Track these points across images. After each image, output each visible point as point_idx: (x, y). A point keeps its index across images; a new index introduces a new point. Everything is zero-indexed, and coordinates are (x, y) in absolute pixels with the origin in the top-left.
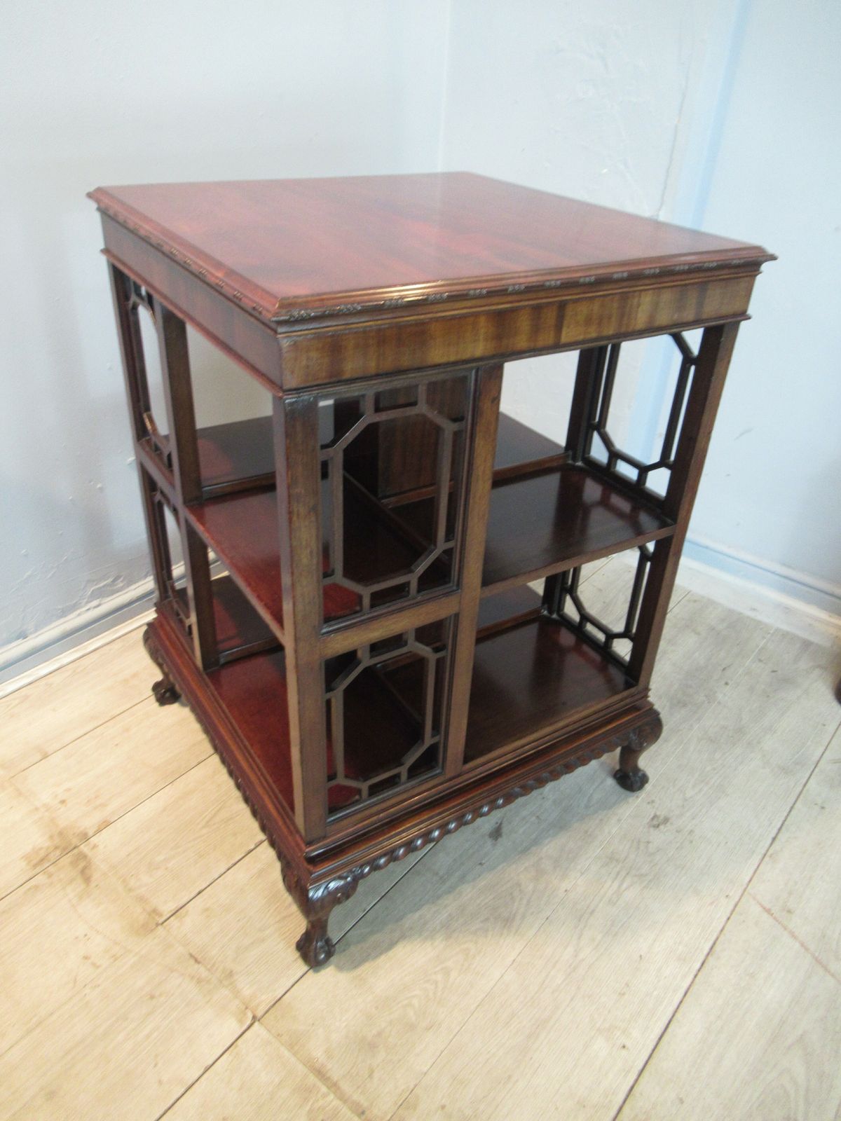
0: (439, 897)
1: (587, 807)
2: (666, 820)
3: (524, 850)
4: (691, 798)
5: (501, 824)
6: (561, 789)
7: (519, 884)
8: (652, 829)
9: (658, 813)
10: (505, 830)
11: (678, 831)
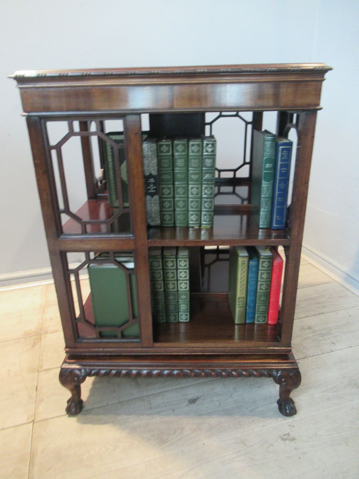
0: (142, 414)
1: (251, 411)
2: (294, 439)
3: (200, 415)
4: (320, 436)
5: (199, 398)
6: (244, 397)
7: (183, 429)
8: (280, 440)
9: (291, 434)
10: (198, 402)
11: (296, 449)
